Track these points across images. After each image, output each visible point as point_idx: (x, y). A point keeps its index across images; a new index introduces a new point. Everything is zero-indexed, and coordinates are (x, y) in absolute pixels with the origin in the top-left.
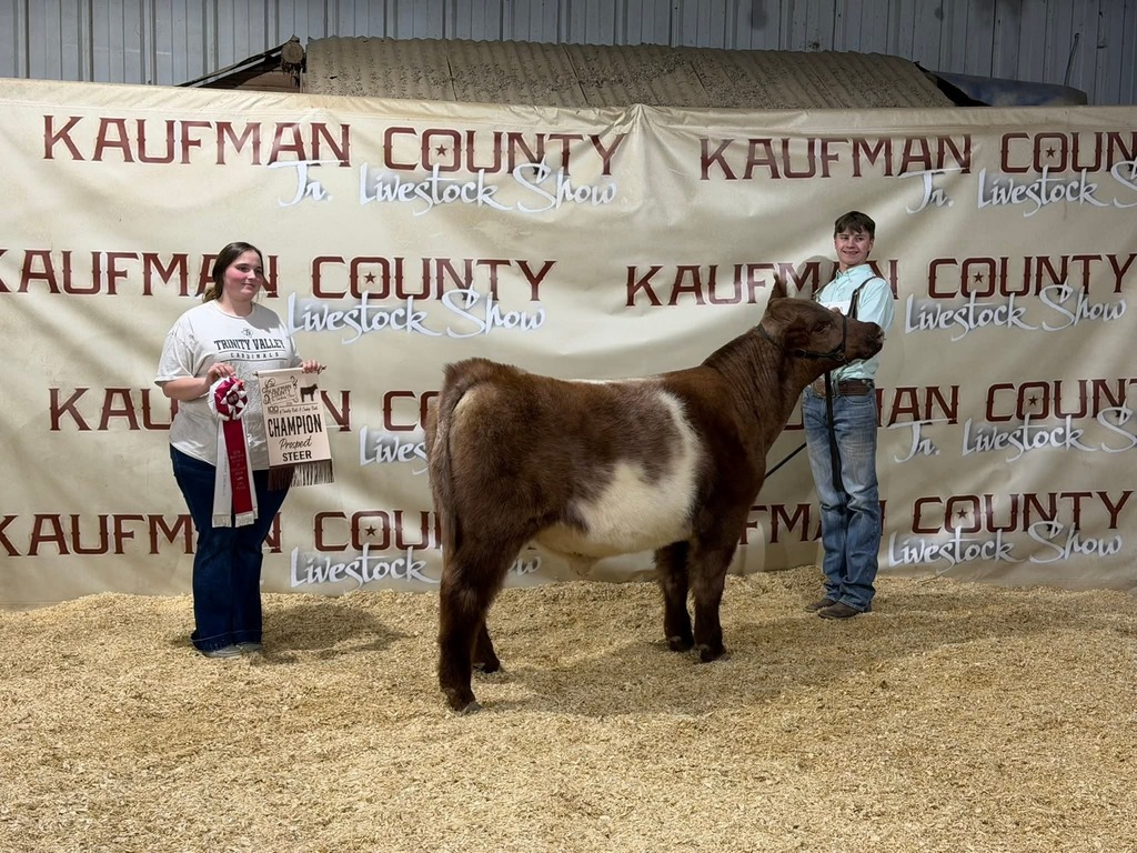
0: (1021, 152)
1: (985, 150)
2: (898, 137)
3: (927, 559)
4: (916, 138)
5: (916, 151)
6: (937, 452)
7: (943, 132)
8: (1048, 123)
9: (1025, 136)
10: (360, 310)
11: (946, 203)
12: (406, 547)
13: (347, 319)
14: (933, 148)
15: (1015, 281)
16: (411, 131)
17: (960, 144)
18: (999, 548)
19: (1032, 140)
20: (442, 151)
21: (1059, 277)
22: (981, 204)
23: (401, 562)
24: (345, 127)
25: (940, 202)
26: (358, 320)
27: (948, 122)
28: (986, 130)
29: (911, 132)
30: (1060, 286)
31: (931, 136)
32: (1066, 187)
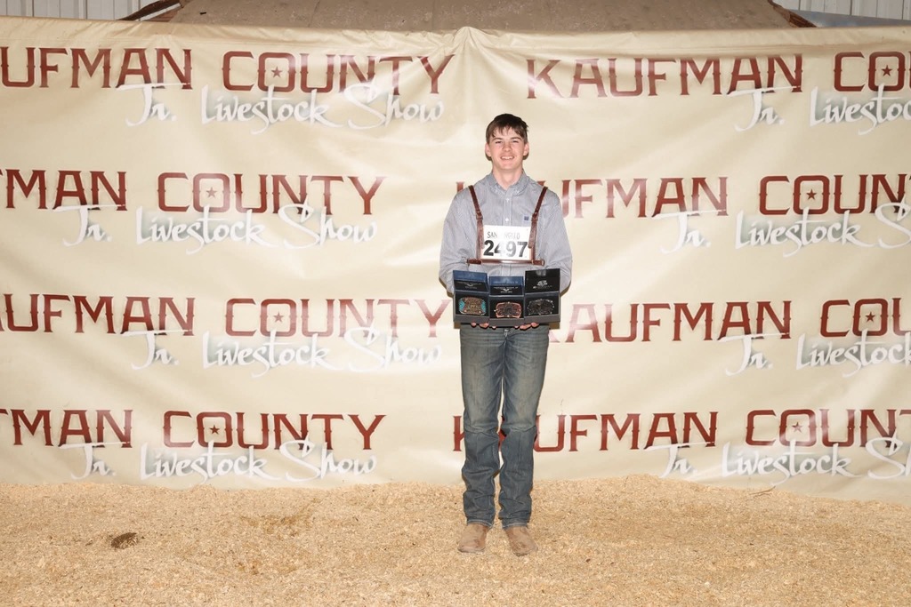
0: (855, 71)
1: (817, 71)
2: (727, 57)
3: (761, 471)
4: (745, 57)
5: (746, 69)
6: (770, 366)
7: (774, 52)
8: (884, 42)
9: (859, 55)
10: (202, 223)
11: (776, 122)
12: (247, 446)
13: (190, 231)
14: (763, 66)
15: (850, 198)
16: (248, 54)
17: (791, 65)
18: (835, 463)
19: (867, 60)
20: (276, 72)
21: (896, 195)
22: (813, 122)
23: (244, 459)
24: (187, 52)
25: (770, 120)
26: (200, 232)
27: (779, 42)
28: (818, 51)
29: (741, 52)
30: (897, 204)
31: (762, 56)
32: (903, 105)
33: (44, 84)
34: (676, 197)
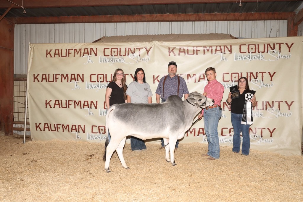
0: (244, 49)
1: (235, 49)
2: (214, 46)
3: (225, 142)
4: (218, 46)
5: (218, 48)
6: (226, 117)
7: (225, 44)
8: (251, 42)
9: (245, 45)
10: (99, 85)
11: (226, 60)
13: (96, 86)
14: (222, 48)
16: (109, 48)
17: (229, 47)
19: (247, 46)
20: (114, 52)
21: (256, 77)
22: (235, 60)
24: (96, 48)
25: (225, 60)
26: (98, 87)
27: (226, 42)
28: (235, 44)
30: (256, 79)
31: (222, 45)
32: (256, 56)
33: (69, 56)
34: (203, 78)
